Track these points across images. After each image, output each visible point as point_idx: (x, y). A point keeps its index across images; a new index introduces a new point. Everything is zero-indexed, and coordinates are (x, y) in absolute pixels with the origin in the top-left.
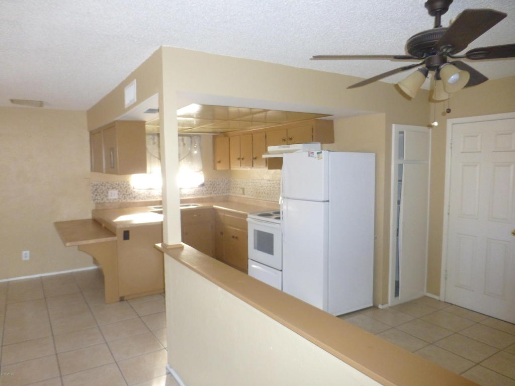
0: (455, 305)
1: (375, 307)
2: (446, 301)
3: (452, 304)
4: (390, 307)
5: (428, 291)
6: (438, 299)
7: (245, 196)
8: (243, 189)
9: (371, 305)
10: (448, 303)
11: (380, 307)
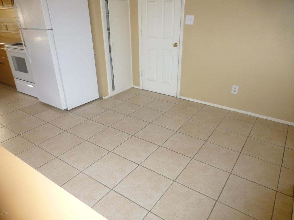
0: (148, 91)
1: (100, 98)
2: (143, 89)
3: (146, 90)
4: (110, 97)
5: (134, 85)
6: (139, 88)
7: (9, 32)
8: (6, 26)
9: (98, 97)
10: (144, 90)
11: (104, 98)
